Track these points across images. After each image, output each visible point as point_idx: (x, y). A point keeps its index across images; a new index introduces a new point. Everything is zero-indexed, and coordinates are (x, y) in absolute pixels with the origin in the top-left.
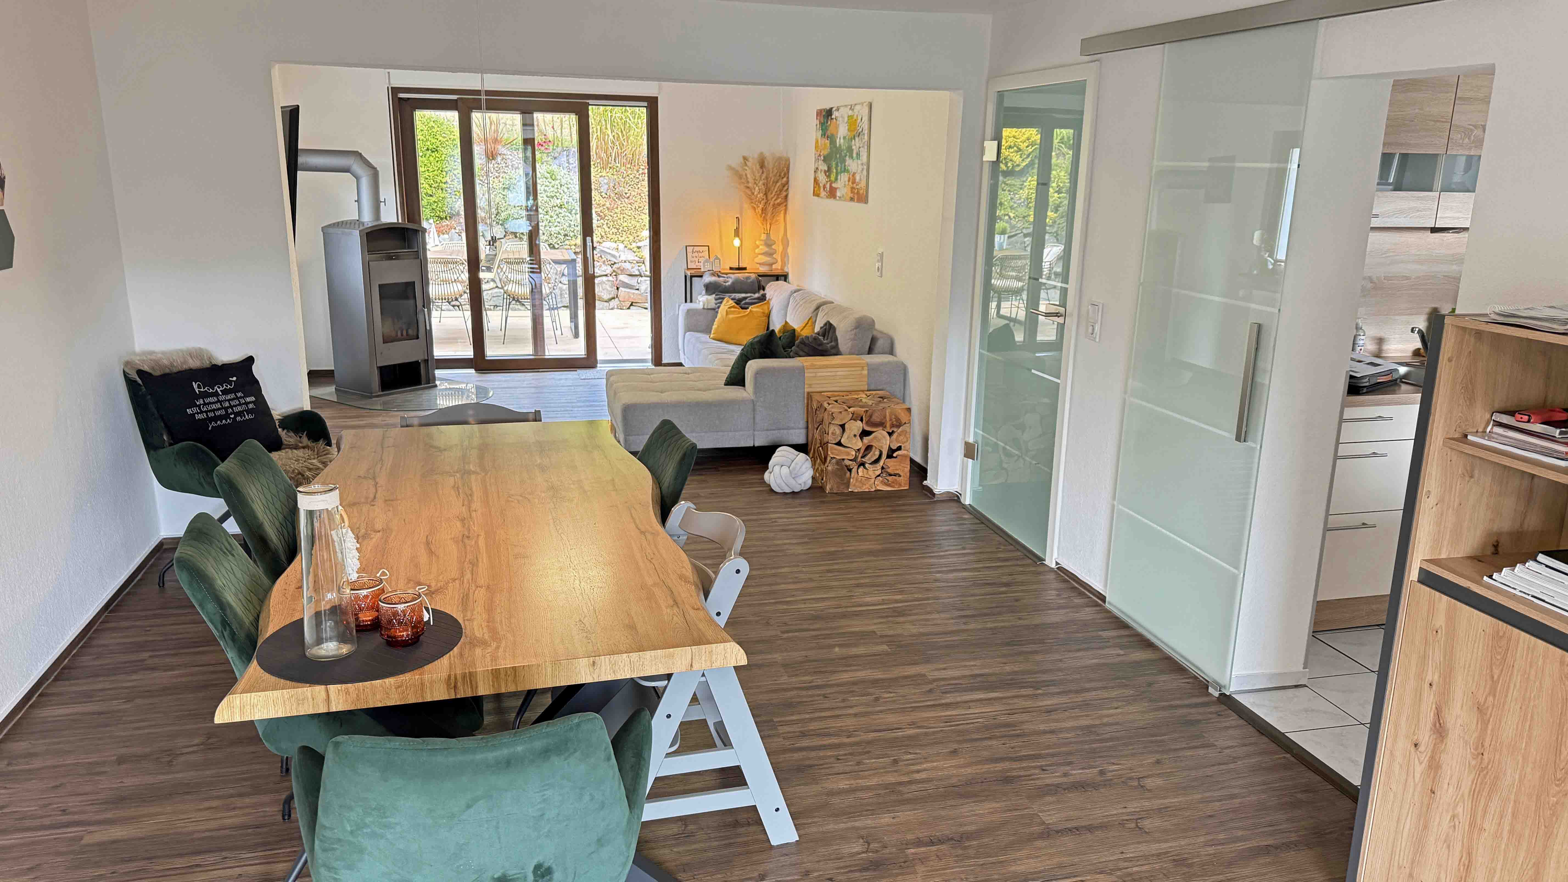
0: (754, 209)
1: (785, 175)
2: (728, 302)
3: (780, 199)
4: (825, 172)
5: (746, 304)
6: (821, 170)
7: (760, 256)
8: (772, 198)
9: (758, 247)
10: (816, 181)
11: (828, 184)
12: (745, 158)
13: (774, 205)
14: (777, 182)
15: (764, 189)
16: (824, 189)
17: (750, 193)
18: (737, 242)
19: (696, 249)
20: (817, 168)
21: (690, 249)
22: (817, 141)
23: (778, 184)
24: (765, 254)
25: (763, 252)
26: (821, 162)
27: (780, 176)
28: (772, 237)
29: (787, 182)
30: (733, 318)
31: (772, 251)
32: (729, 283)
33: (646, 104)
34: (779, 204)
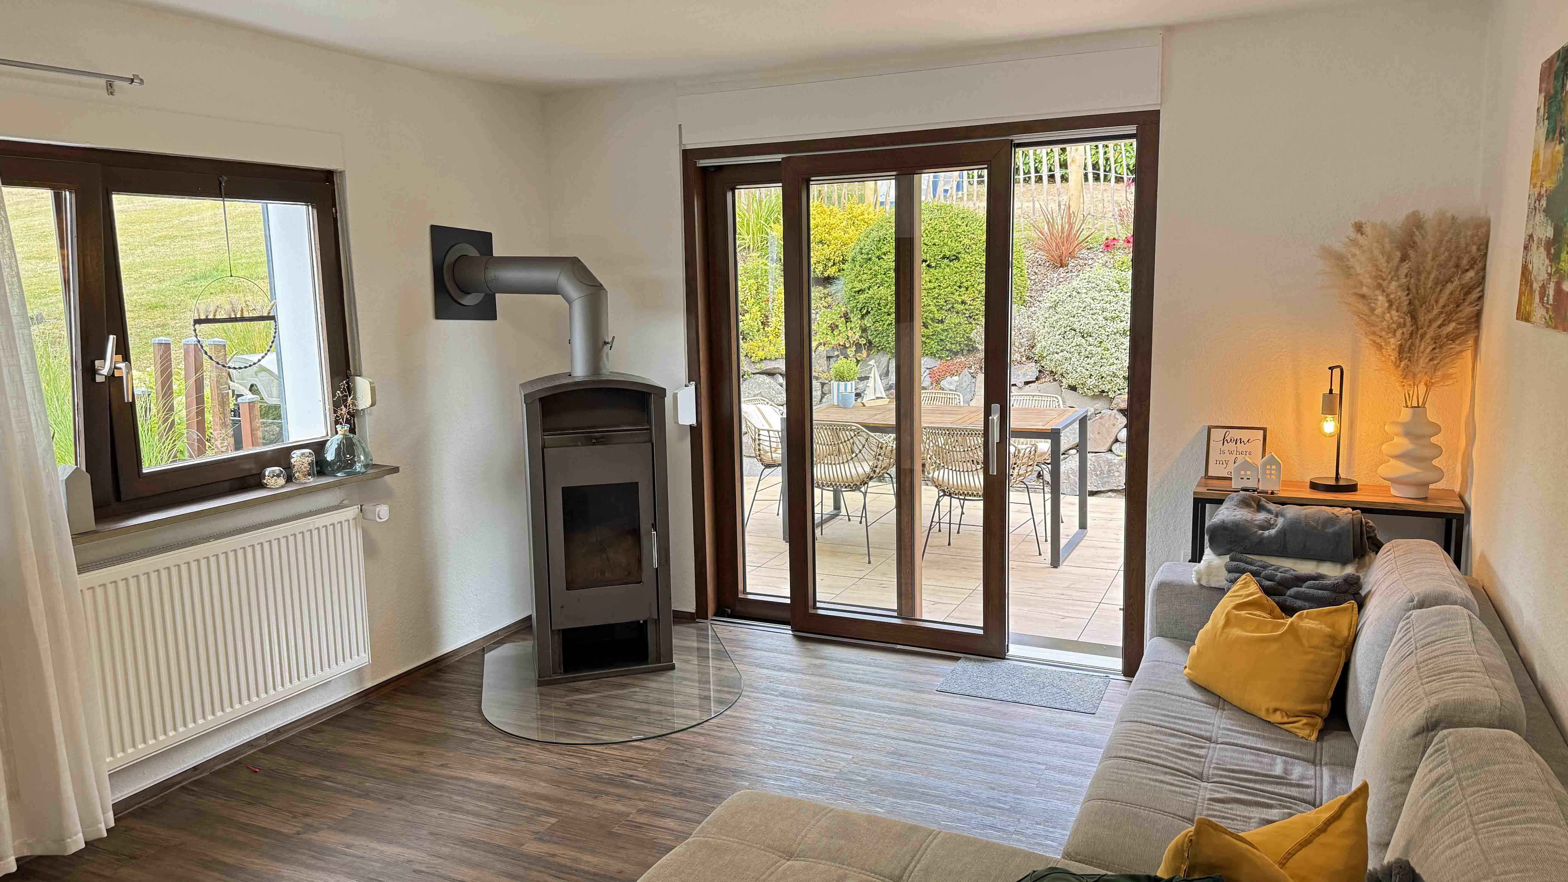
0: (1380, 347)
1: (1473, 263)
2: (1246, 585)
3: (1453, 325)
4: (1549, 244)
5: (1296, 596)
6: (1540, 239)
7: (1393, 462)
8: (1431, 322)
9: (1388, 438)
10: (1526, 272)
11: (1554, 279)
12: (1359, 228)
13: (1435, 339)
14: (1450, 280)
15: (1405, 301)
16: (1541, 299)
17: (1365, 309)
18: (1329, 426)
19: (1234, 434)
20: (1531, 237)
21: (1217, 435)
22: (1537, 155)
23: (1450, 287)
24: (1404, 457)
25: (1398, 452)
26: (1540, 217)
27: (1457, 266)
28: (1432, 415)
29: (1481, 281)
30: (1238, 639)
31: (1427, 452)
32: (1273, 532)
33: (1132, 129)
34: (1453, 337)
